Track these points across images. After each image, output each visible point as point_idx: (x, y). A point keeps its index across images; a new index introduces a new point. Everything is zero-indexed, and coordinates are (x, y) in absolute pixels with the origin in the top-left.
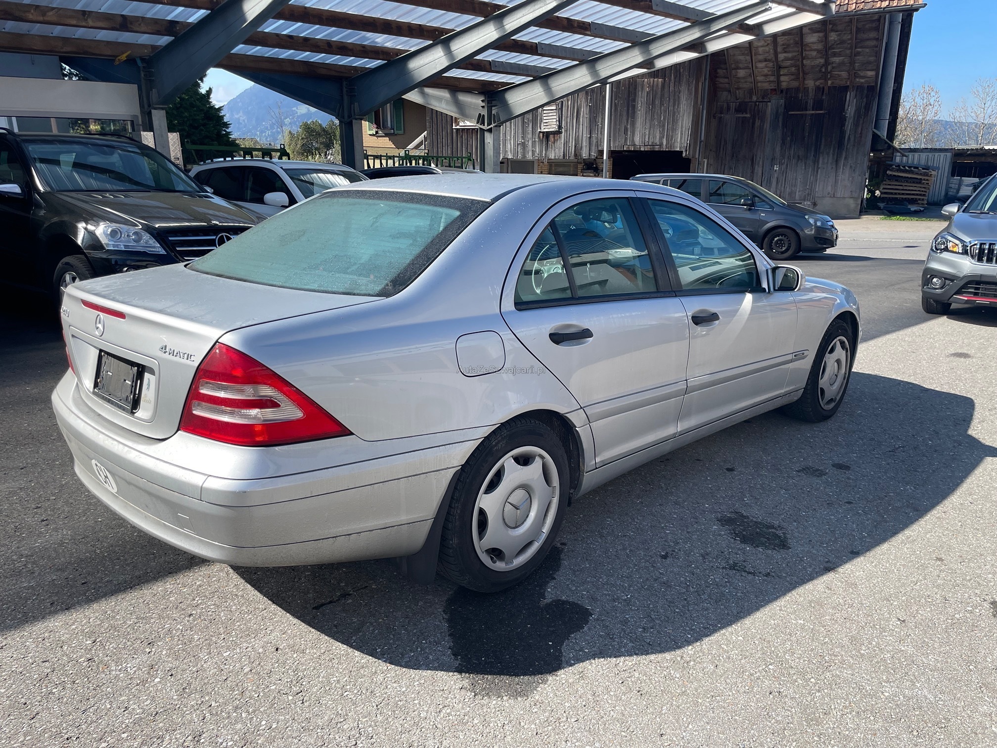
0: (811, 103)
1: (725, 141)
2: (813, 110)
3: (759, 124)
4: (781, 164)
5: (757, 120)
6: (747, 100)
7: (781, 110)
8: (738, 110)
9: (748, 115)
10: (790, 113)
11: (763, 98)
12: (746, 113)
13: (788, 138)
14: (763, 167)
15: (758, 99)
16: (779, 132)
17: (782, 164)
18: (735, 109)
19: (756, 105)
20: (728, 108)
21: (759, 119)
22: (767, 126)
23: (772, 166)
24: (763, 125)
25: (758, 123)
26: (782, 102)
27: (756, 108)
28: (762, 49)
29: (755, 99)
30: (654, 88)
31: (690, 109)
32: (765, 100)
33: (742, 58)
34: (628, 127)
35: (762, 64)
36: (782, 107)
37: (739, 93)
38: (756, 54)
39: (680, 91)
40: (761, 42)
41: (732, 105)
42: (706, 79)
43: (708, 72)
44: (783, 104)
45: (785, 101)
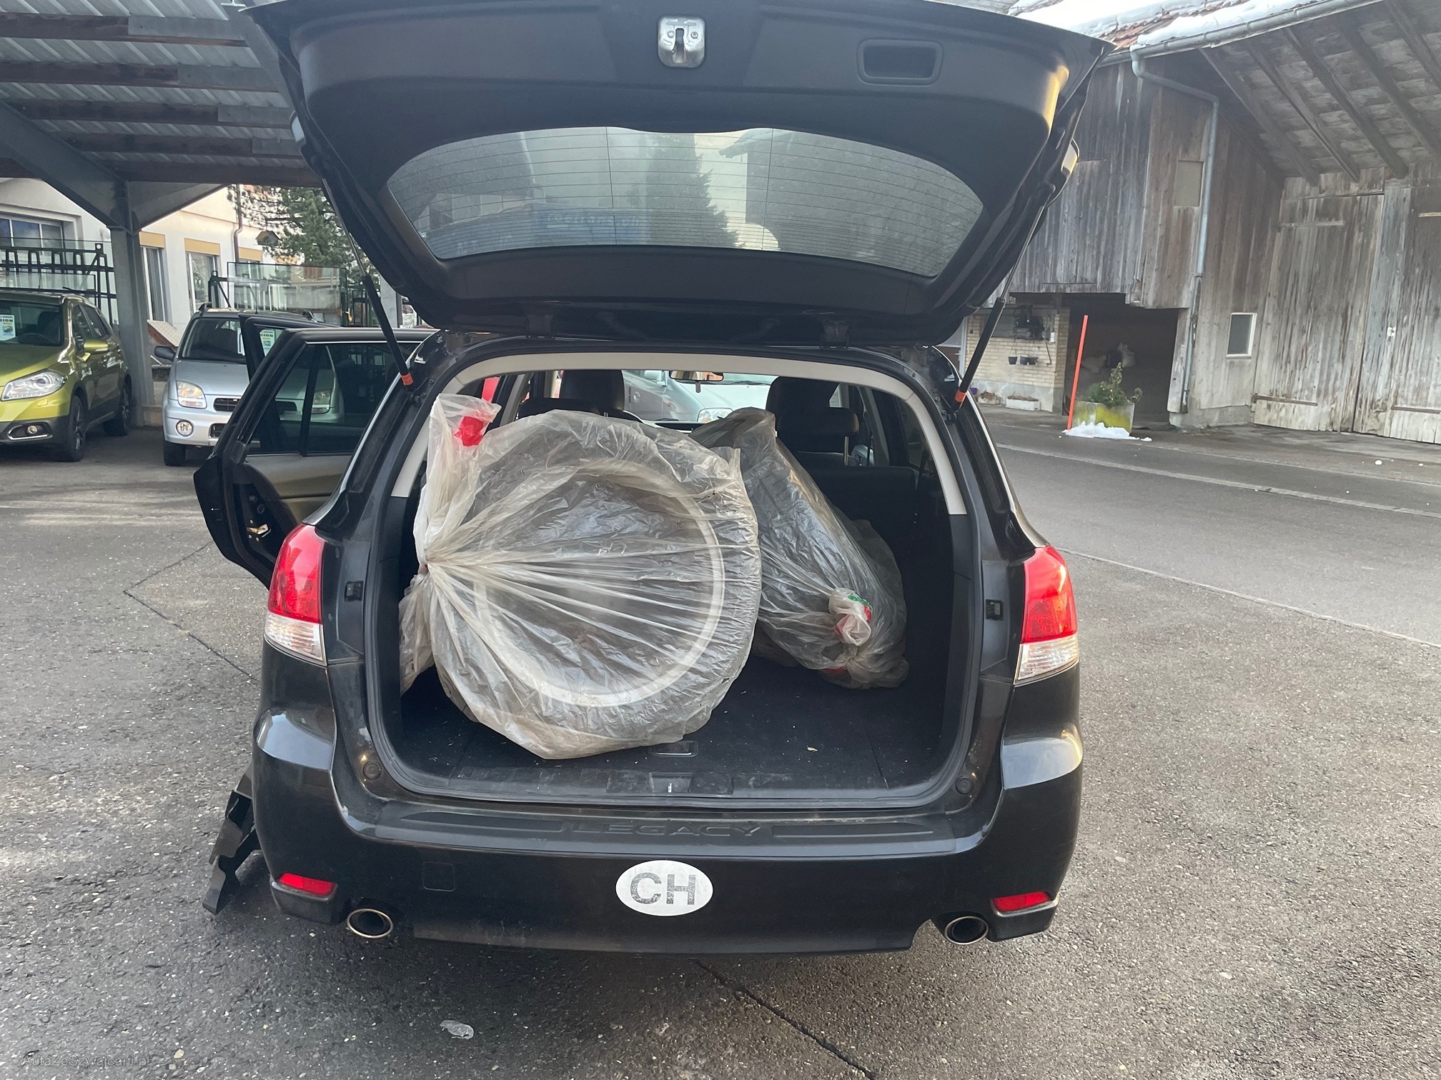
1: (1296, 275)
3: (1360, 240)
4: (1400, 324)
5: (1356, 234)
6: (1339, 193)
7: (1405, 209)
8: (1322, 214)
9: (1341, 223)
10: (1421, 215)
11: (1370, 187)
12: (1337, 220)
13: (1417, 270)
14: (1365, 330)
15: (1361, 188)
16: (1400, 258)
17: (1404, 325)
18: (1317, 211)
19: (1355, 201)
20: (1305, 211)
21: (1360, 231)
22: (1376, 243)
23: (1383, 329)
24: (1369, 242)
25: (1358, 239)
26: (1407, 191)
27: (1356, 208)
28: (1313, 84)
29: (1354, 188)
30: (1087, 178)
31: (1139, 213)
32: (1374, 191)
33: (1285, 106)
34: (1050, 250)
35: (1333, 117)
36: (1407, 203)
37: (1326, 179)
38: (1305, 96)
39: (1125, 181)
40: (1298, 71)
41: (1312, 204)
42: (1208, 156)
43: (1212, 141)
44: (1408, 198)
45: (1413, 191)
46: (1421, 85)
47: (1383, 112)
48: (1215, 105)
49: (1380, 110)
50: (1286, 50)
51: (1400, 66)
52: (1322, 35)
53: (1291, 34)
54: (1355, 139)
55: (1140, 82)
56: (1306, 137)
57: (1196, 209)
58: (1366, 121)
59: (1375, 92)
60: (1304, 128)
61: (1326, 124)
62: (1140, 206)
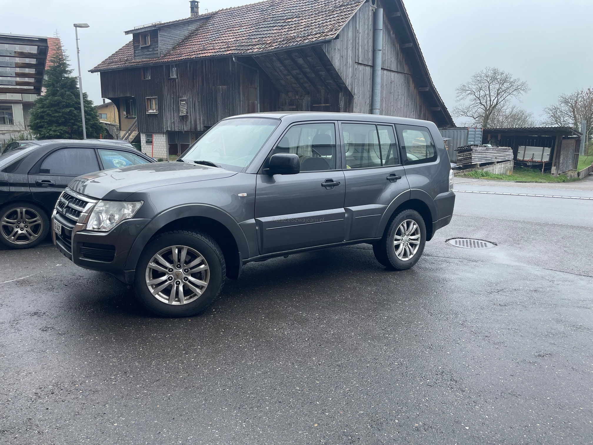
0: (323, 99)
2: (324, 104)
4: (312, 135)
6: (293, 98)
7: (310, 103)
8: (290, 104)
10: (314, 105)
11: (301, 97)
12: (294, 106)
15: (299, 97)
19: (298, 101)
20: (286, 103)
21: (300, 109)
23: (308, 137)
26: (309, 99)
27: (298, 103)
28: (282, 68)
29: (297, 97)
30: (224, 91)
31: (240, 103)
32: (302, 98)
33: (276, 73)
34: (215, 113)
35: (289, 77)
36: (310, 102)
37: (290, 94)
38: (281, 71)
39: (235, 93)
40: (278, 64)
41: (287, 101)
42: (258, 86)
43: (258, 82)
44: (310, 100)
45: (311, 99)
46: (308, 70)
47: (301, 77)
48: (258, 71)
49: (300, 76)
50: (274, 58)
51: (303, 65)
52: (283, 55)
53: (275, 55)
54: (295, 83)
55: (236, 64)
56: (283, 82)
57: (256, 102)
58: (297, 79)
59: (298, 71)
60: (282, 80)
61: (287, 79)
62: (240, 101)
